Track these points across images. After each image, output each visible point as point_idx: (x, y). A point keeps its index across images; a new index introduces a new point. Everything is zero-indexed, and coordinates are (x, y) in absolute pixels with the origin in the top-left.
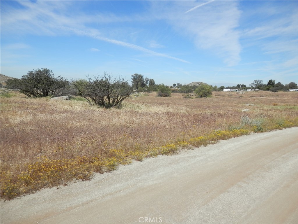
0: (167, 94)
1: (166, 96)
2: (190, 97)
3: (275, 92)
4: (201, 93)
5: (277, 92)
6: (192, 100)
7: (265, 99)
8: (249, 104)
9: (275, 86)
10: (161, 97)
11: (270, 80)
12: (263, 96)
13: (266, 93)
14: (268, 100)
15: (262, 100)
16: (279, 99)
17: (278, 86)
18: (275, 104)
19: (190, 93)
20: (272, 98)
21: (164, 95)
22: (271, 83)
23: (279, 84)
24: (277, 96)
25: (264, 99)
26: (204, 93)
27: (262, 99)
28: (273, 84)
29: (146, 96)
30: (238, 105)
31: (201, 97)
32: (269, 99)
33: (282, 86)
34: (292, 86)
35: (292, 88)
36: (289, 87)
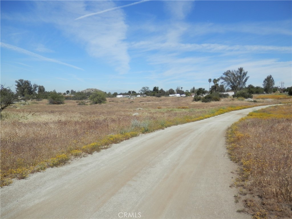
0: (60, 102)
1: (59, 103)
2: (85, 104)
3: (159, 97)
4: (95, 100)
5: (161, 97)
6: (87, 107)
7: (152, 103)
8: (138, 109)
9: (159, 92)
10: (53, 105)
11: (155, 87)
12: (150, 101)
13: (152, 98)
14: (154, 104)
15: (149, 104)
16: (162, 103)
17: (161, 92)
18: (160, 107)
19: (84, 100)
20: (157, 103)
21: (56, 103)
22: (155, 89)
23: (162, 90)
24: (161, 100)
25: (151, 103)
26: (99, 100)
28: (157, 90)
29: (35, 104)
30: (130, 110)
31: (96, 103)
32: (155, 103)
33: (164, 92)
34: (171, 92)
35: (171, 94)
36: (169, 92)
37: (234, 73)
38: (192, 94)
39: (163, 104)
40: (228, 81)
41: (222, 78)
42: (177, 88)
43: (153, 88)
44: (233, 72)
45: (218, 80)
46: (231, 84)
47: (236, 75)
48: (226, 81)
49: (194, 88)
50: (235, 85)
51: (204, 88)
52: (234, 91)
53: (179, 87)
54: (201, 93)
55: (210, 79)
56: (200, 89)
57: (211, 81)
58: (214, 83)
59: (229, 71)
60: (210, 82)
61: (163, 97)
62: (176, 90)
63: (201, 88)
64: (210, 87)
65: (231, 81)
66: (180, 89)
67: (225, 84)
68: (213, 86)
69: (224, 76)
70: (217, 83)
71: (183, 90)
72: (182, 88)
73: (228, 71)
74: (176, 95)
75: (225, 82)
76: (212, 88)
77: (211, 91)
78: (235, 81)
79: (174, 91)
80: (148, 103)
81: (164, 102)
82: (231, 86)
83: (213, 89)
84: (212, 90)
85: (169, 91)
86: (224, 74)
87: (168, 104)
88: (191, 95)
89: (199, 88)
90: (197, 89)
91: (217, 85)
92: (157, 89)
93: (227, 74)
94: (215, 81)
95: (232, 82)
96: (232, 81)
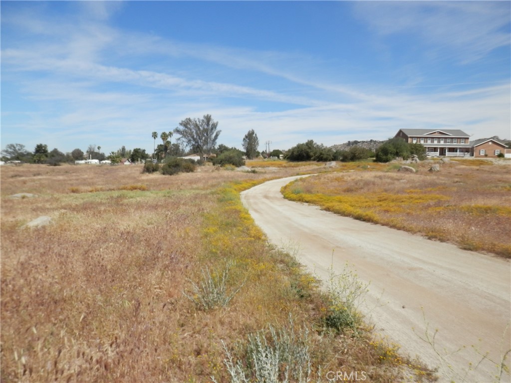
3: (55, 165)
5: (59, 165)
7: (48, 179)
9: (49, 155)
11: (39, 144)
12: (39, 174)
13: (39, 167)
14: (54, 180)
15: (43, 182)
16: (74, 178)
17: (55, 154)
18: (75, 188)
20: (61, 178)
22: (41, 149)
23: (55, 152)
24: (67, 172)
25: (46, 179)
27: (40, 179)
28: (45, 151)
32: (55, 178)
33: (61, 155)
34: (77, 155)
35: (77, 159)
36: (73, 156)
37: (198, 123)
38: (123, 159)
39: (77, 180)
40: (188, 137)
41: (178, 131)
42: (90, 149)
43: (35, 146)
44: (196, 122)
45: (171, 134)
46: (194, 143)
47: (200, 127)
48: (184, 136)
49: (123, 149)
50: (199, 144)
51: (143, 149)
52: (198, 155)
53: (93, 147)
54: (139, 157)
55: (155, 133)
56: (136, 151)
57: (157, 137)
58: (163, 139)
59: (189, 119)
60: (155, 138)
61: (65, 166)
62: (87, 152)
63: (138, 148)
64: (156, 148)
65: (193, 137)
66: (96, 150)
67: (183, 141)
68: (161, 145)
69: (182, 128)
70: (169, 139)
71: (101, 151)
72: (99, 148)
73: (187, 119)
74: (90, 161)
75: (184, 139)
76: (159, 149)
77: (156, 154)
78: (199, 137)
79: (83, 153)
80: (35, 178)
81: (77, 176)
82: (193, 145)
83: (162, 151)
84: (159, 152)
85: (73, 153)
86: (181, 124)
87: (90, 181)
88: (121, 162)
89: (135, 148)
90: (130, 151)
91: (168, 143)
92: (43, 150)
93: (186, 123)
94: (164, 136)
95: (194, 139)
96: (195, 137)
